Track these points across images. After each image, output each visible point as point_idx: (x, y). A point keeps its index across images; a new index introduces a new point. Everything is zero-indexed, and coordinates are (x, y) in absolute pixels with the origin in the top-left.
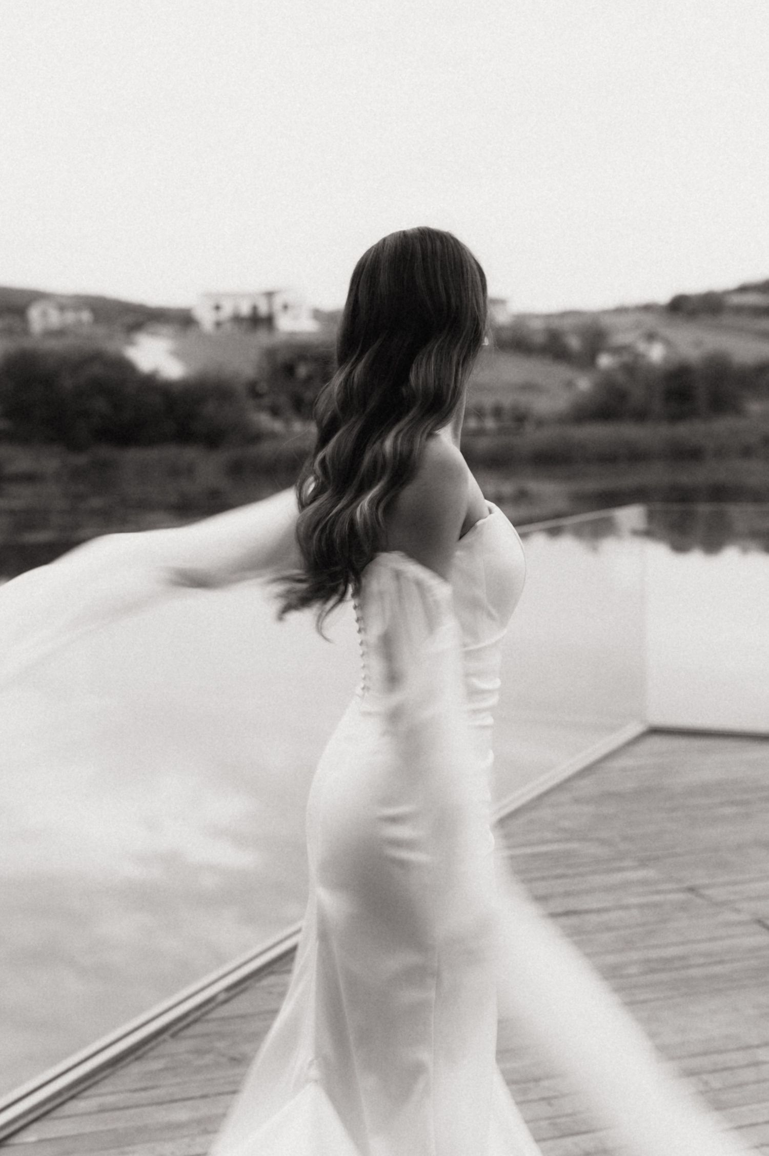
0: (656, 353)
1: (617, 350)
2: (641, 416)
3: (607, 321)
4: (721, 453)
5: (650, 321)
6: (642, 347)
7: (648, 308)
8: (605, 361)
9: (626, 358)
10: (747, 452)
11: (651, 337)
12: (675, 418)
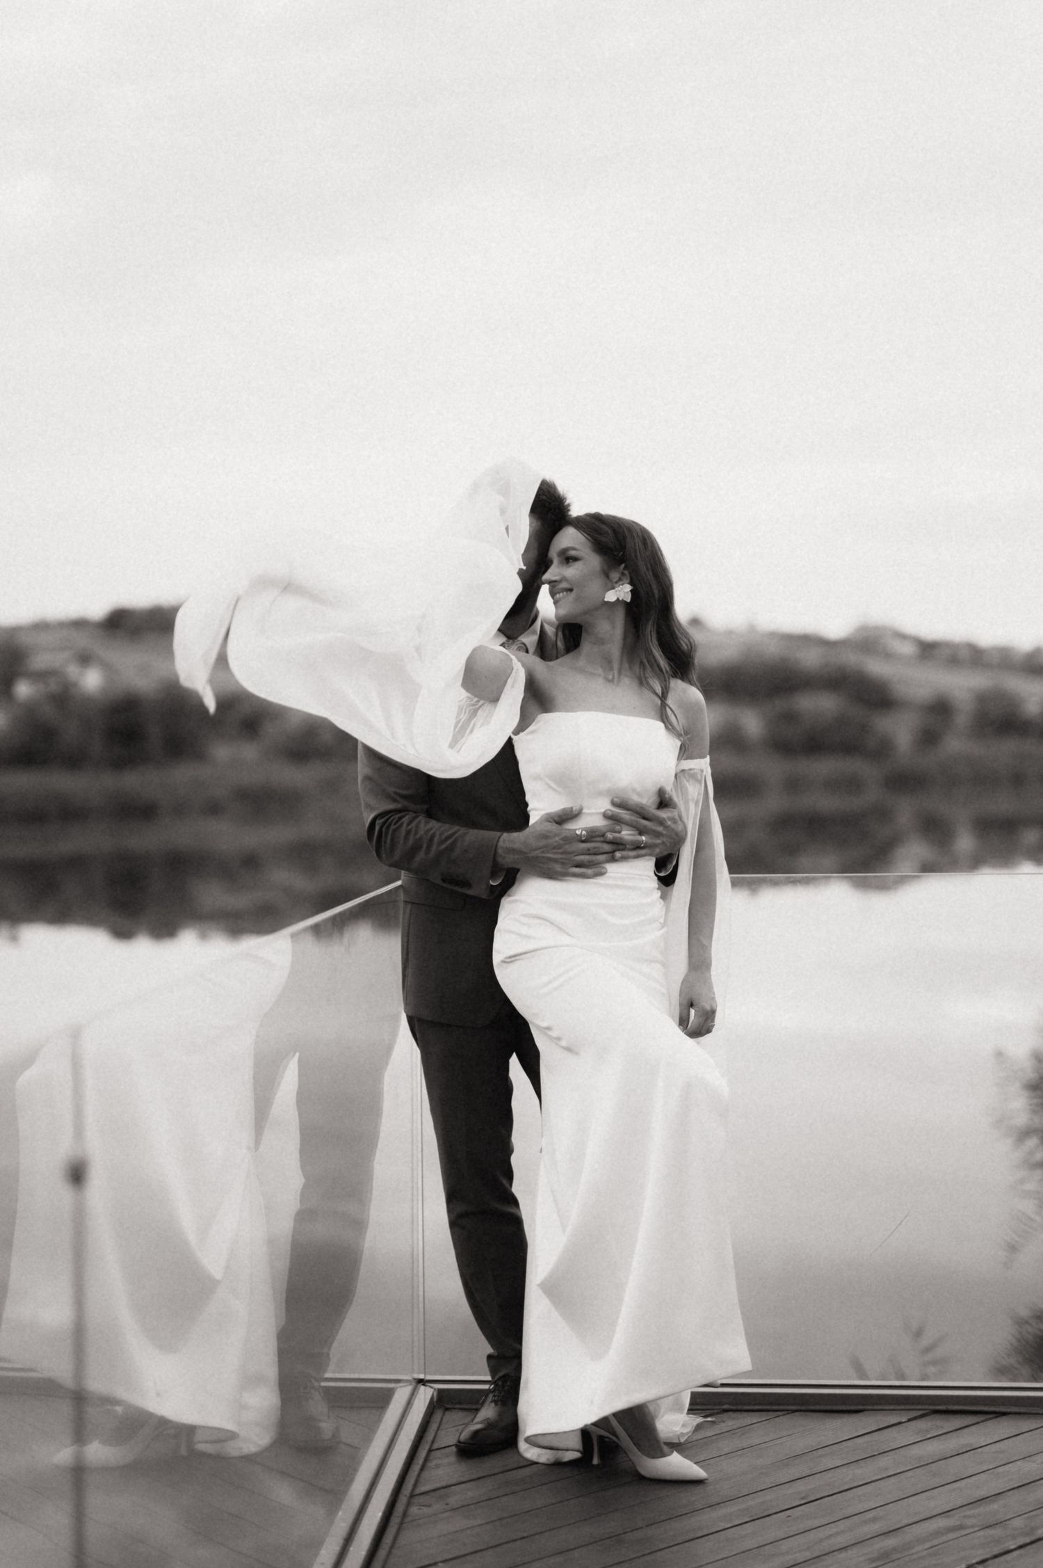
0: (92, 680)
1: (40, 676)
2: (74, 761)
3: (26, 640)
4: (180, 810)
5: (82, 640)
6: (73, 670)
7: (80, 624)
8: (23, 690)
9: (53, 686)
10: (214, 809)
11: (85, 659)
12: (119, 764)
